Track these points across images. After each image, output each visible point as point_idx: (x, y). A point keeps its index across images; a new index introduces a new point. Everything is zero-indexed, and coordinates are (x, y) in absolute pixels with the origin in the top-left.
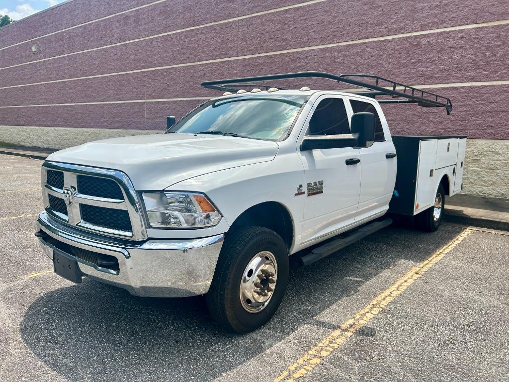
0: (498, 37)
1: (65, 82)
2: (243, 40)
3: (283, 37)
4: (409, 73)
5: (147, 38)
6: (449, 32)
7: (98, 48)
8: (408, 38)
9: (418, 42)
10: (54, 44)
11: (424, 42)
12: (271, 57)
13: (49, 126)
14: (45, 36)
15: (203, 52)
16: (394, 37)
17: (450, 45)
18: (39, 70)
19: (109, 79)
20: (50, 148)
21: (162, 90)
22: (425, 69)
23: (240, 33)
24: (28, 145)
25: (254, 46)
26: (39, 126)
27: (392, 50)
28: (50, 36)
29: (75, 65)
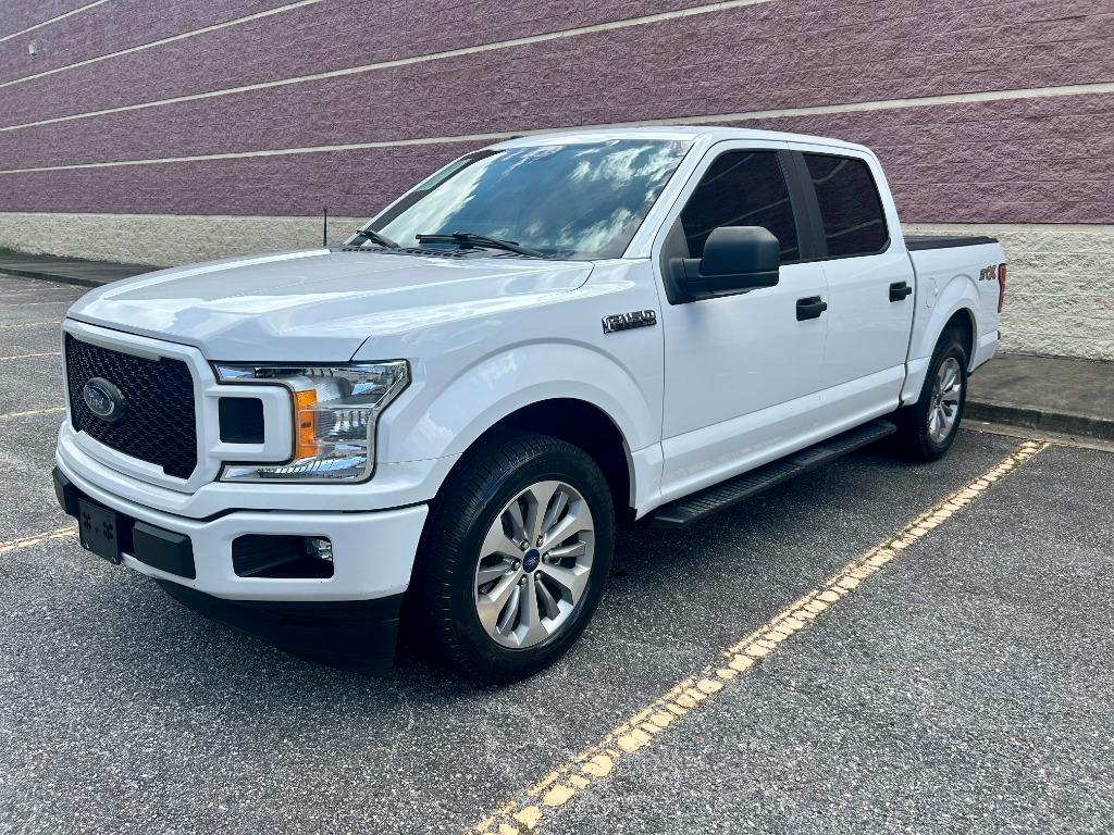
0: (824, 17)
1: (92, 118)
2: (400, 26)
3: (468, 20)
4: (680, 92)
5: (233, 23)
7: (146, 46)
8: (678, 20)
9: (694, 28)
10: (66, 40)
11: (703, 30)
12: (450, 61)
13: (68, 212)
14: (50, 21)
15: (331, 52)
16: (654, 19)
17: (746, 34)
18: (44, 94)
19: (171, 111)
20: (75, 256)
21: (264, 133)
22: (707, 84)
23: (393, 11)
24: (35, 251)
25: (420, 40)
26: (52, 211)
27: (653, 44)
28: (59, 21)
29: (107, 83)
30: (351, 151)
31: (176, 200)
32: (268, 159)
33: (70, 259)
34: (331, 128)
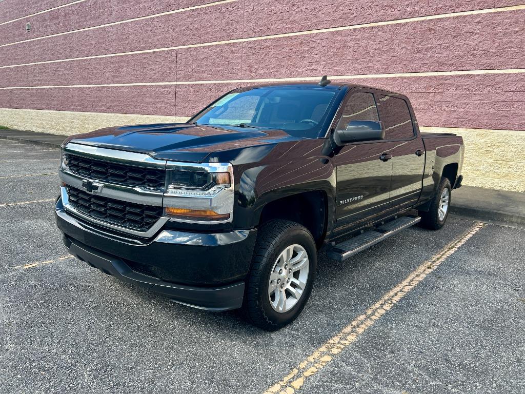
0: (516, 22)
1: (60, 63)
2: (249, 21)
3: (291, 19)
4: (422, 59)
5: (147, 17)
6: (466, 16)
7: (94, 27)
8: (423, 21)
11: (439, 26)
12: (279, 39)
13: (43, 109)
14: (39, 13)
15: (206, 33)
17: (466, 30)
18: (33, 50)
20: (45, 132)
21: (163, 73)
23: (245, 14)
24: (22, 129)
25: (261, 28)
26: (33, 109)
27: (406, 34)
28: (44, 13)
29: (71, 45)
30: (215, 84)
31: (108, 105)
32: (165, 86)
33: (42, 134)
34: (203, 72)
